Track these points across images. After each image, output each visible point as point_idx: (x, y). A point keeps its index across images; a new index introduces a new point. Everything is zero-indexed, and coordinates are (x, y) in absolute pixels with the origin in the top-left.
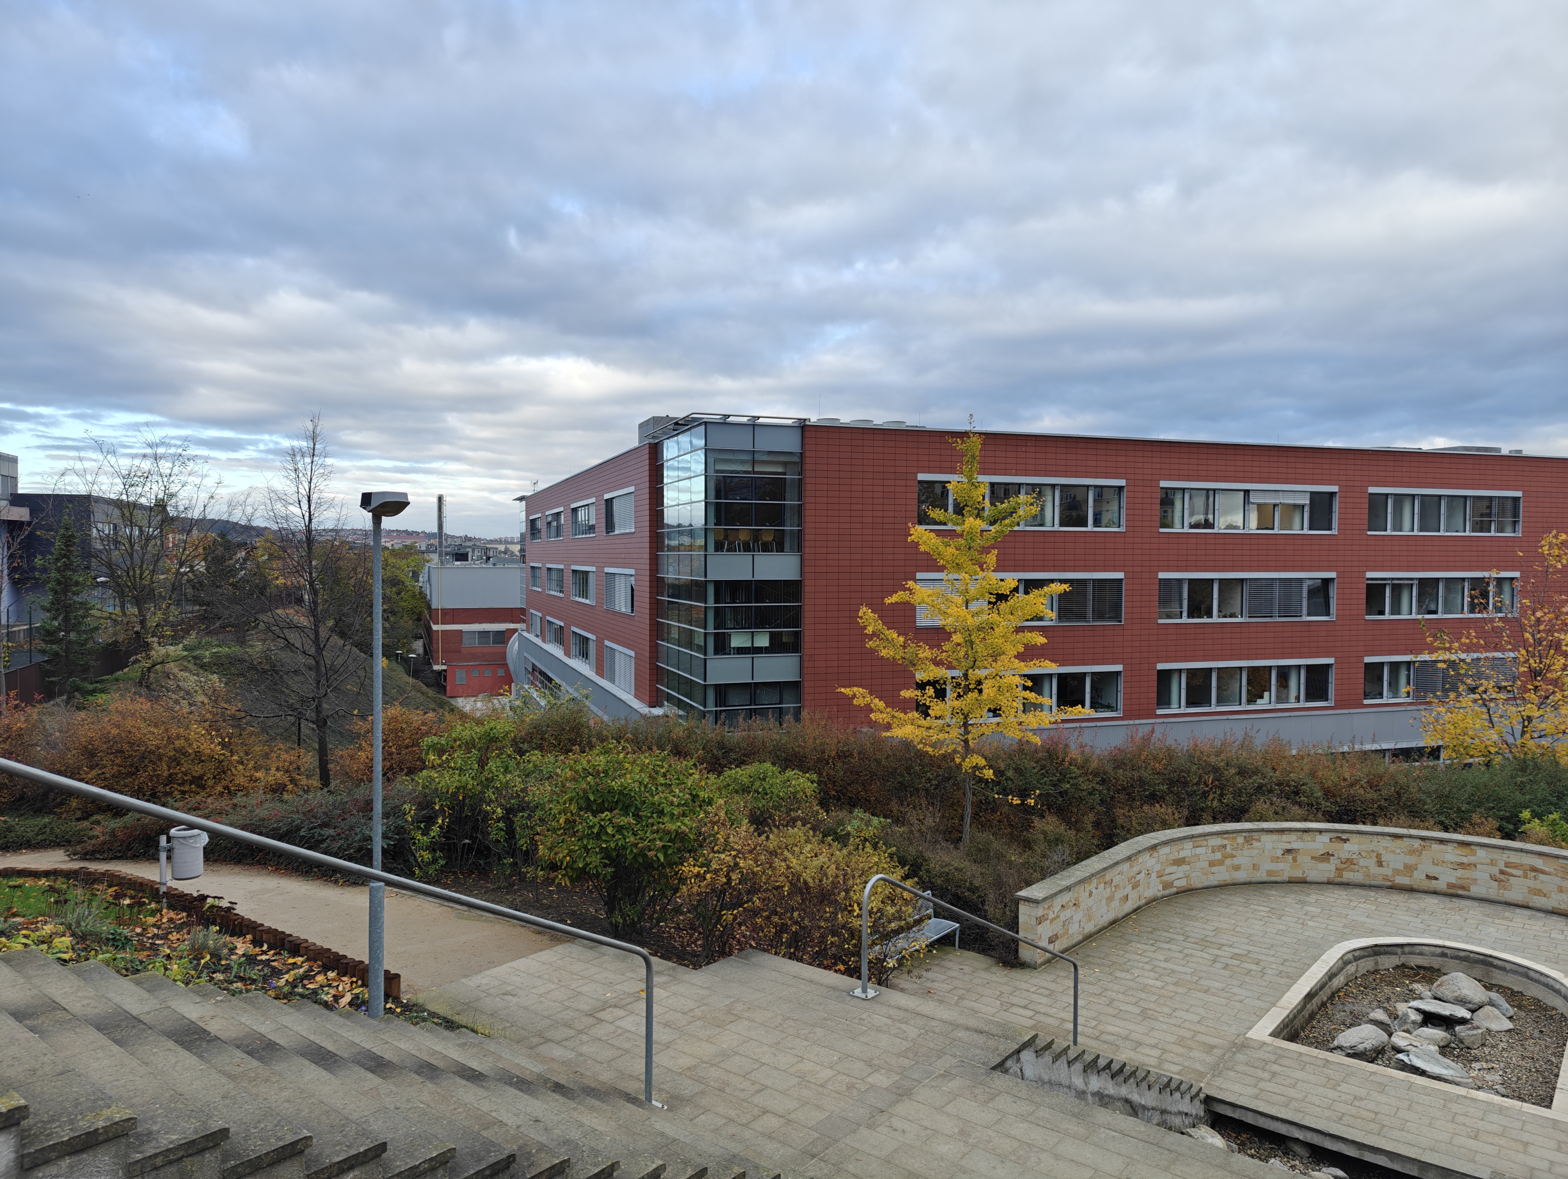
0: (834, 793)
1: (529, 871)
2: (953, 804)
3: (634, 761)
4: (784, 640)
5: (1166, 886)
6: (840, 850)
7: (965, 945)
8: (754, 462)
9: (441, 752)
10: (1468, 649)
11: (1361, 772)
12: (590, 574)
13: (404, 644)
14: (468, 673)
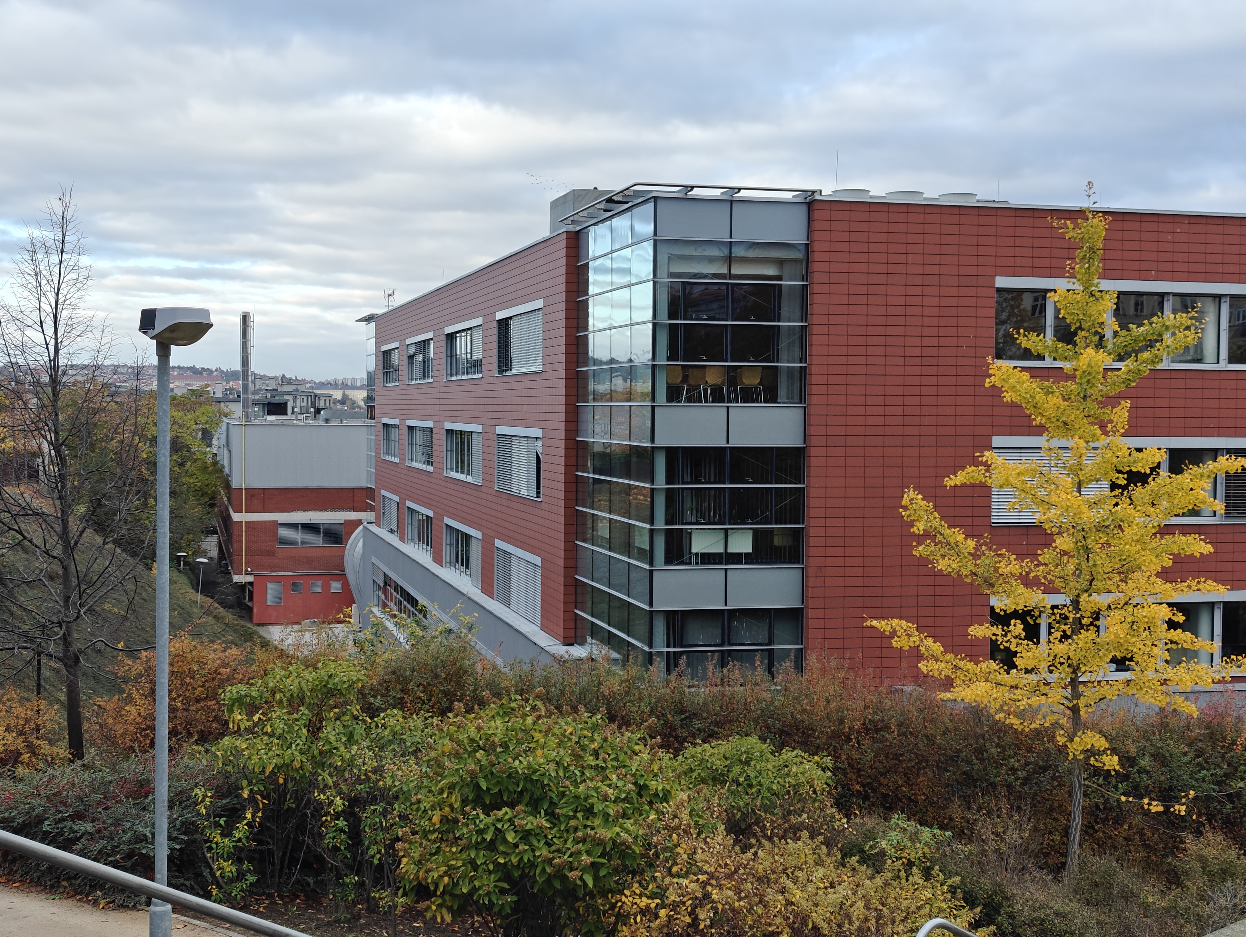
0: (858, 787)
1: (383, 896)
2: (1052, 809)
3: (549, 730)
4: (776, 543)
6: (871, 878)
8: (730, 260)
9: (252, 709)
12: (474, 435)
13: (190, 541)
14: (286, 588)
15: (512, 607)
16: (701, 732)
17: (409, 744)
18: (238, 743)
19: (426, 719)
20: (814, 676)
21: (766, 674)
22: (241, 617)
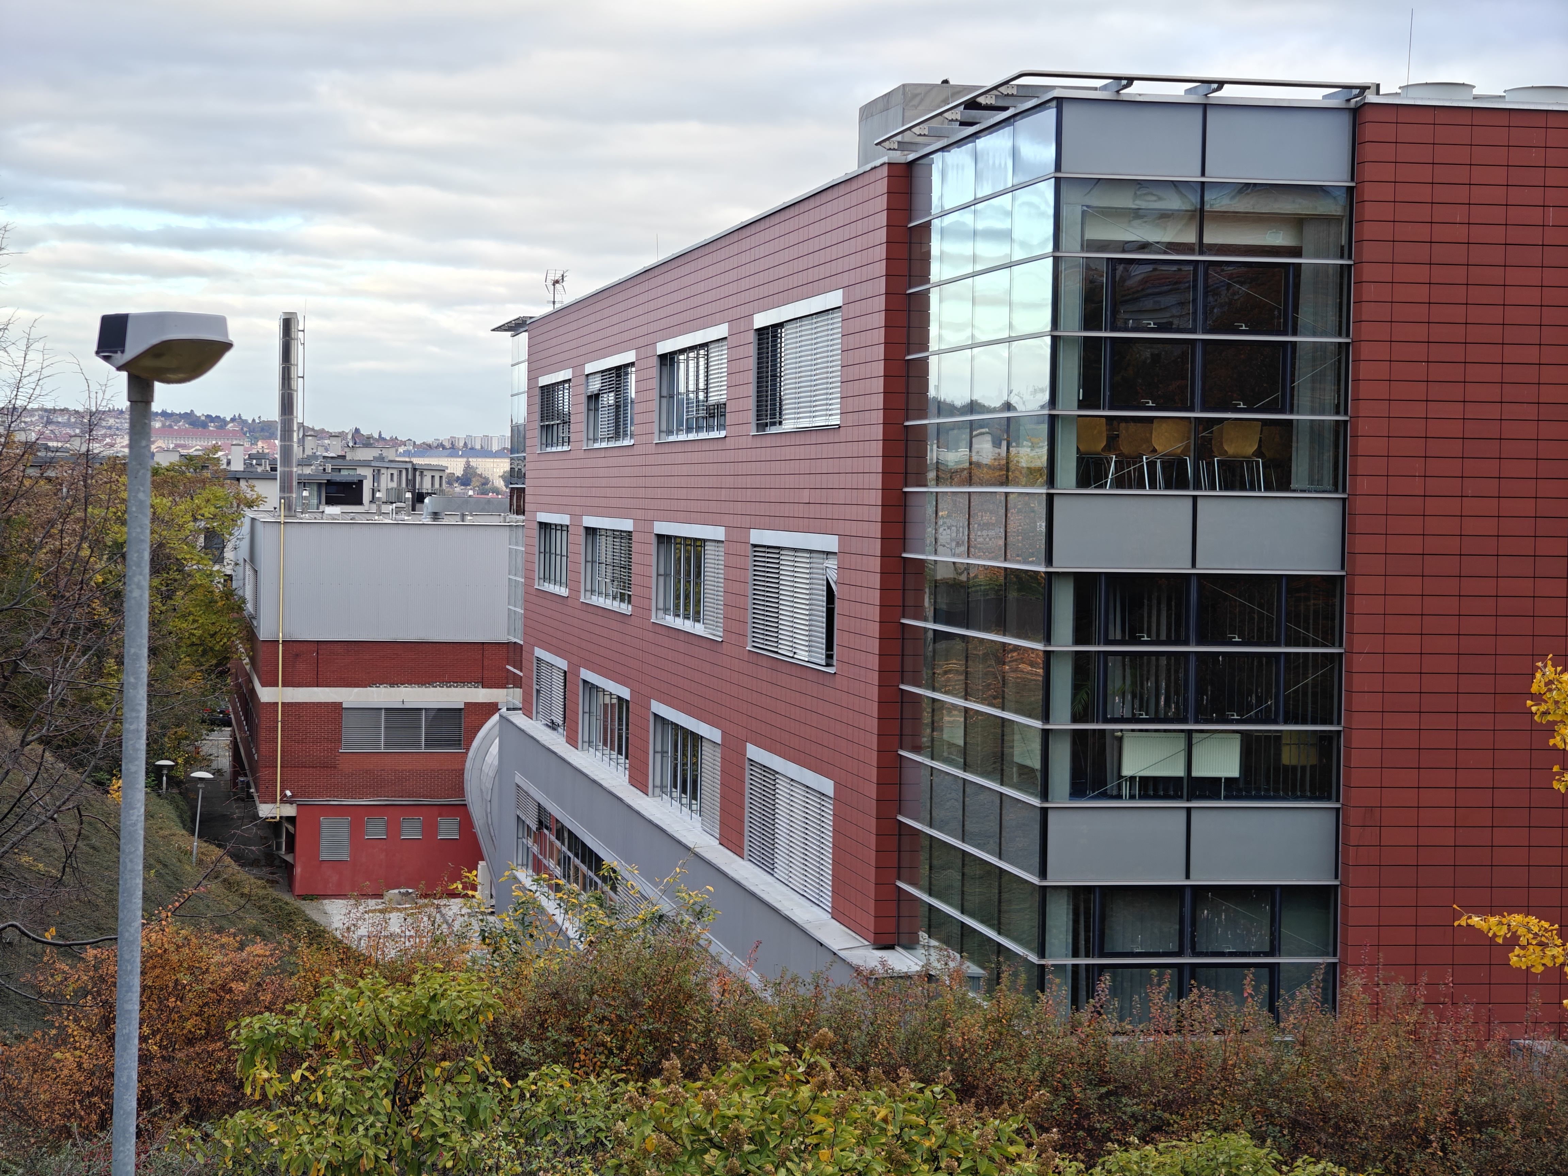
4: (1286, 760)
8: (1201, 217)
9: (287, 1059)
12: (709, 547)
13: (179, 740)
14: (356, 830)
15: (780, 872)
16: (1137, 1121)
17: (581, 1132)
18: (260, 1123)
19: (615, 1084)
20: (1358, 1019)
21: (1265, 1012)
22: (273, 883)
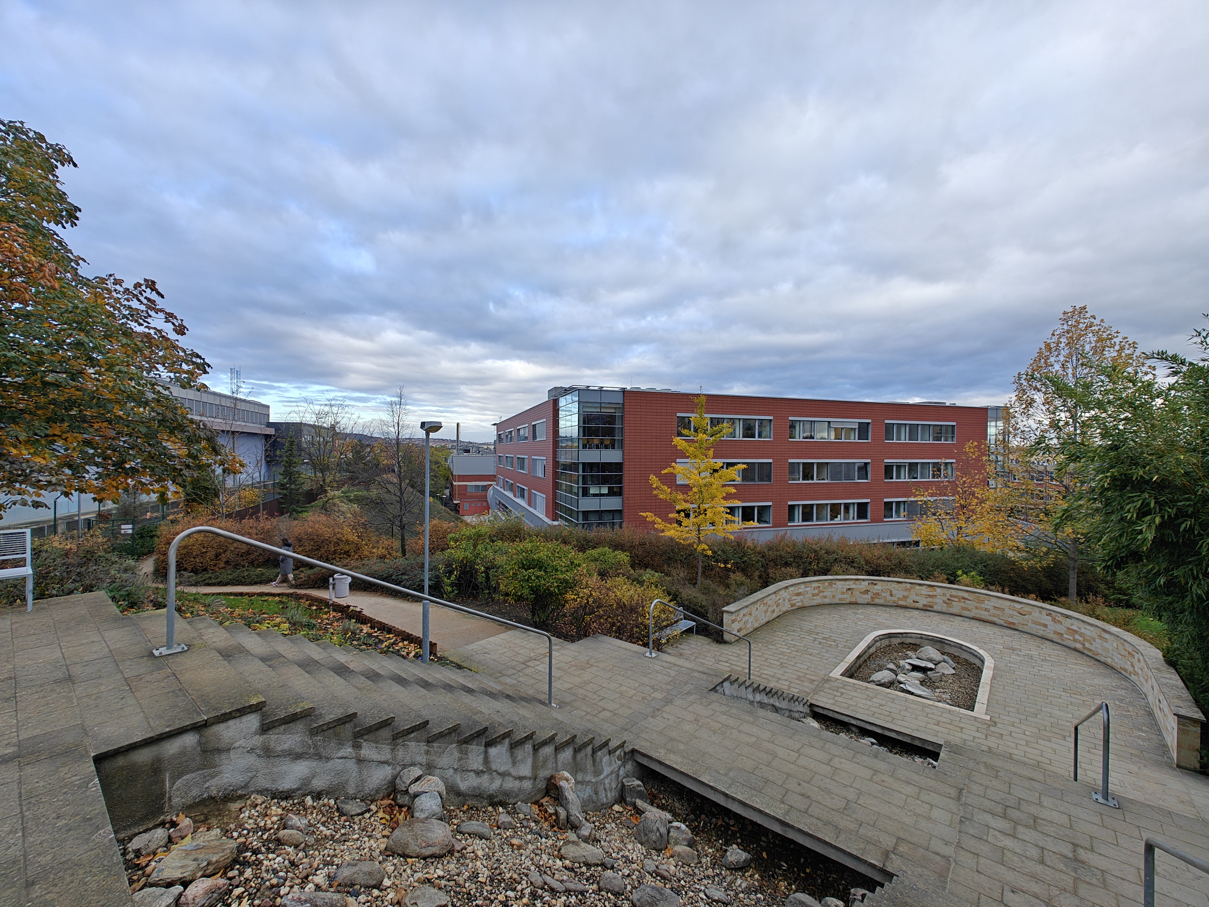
0: (637, 561)
1: (496, 596)
2: (693, 567)
3: (544, 546)
4: (615, 490)
5: (792, 605)
6: (640, 588)
7: (698, 633)
8: (601, 408)
9: (456, 541)
10: (932, 495)
11: (882, 552)
12: (525, 459)
14: (470, 505)
15: (537, 510)
16: (591, 546)
17: (503, 551)
18: (452, 551)
19: (509, 543)
20: (625, 529)
21: (611, 529)
22: (456, 513)
